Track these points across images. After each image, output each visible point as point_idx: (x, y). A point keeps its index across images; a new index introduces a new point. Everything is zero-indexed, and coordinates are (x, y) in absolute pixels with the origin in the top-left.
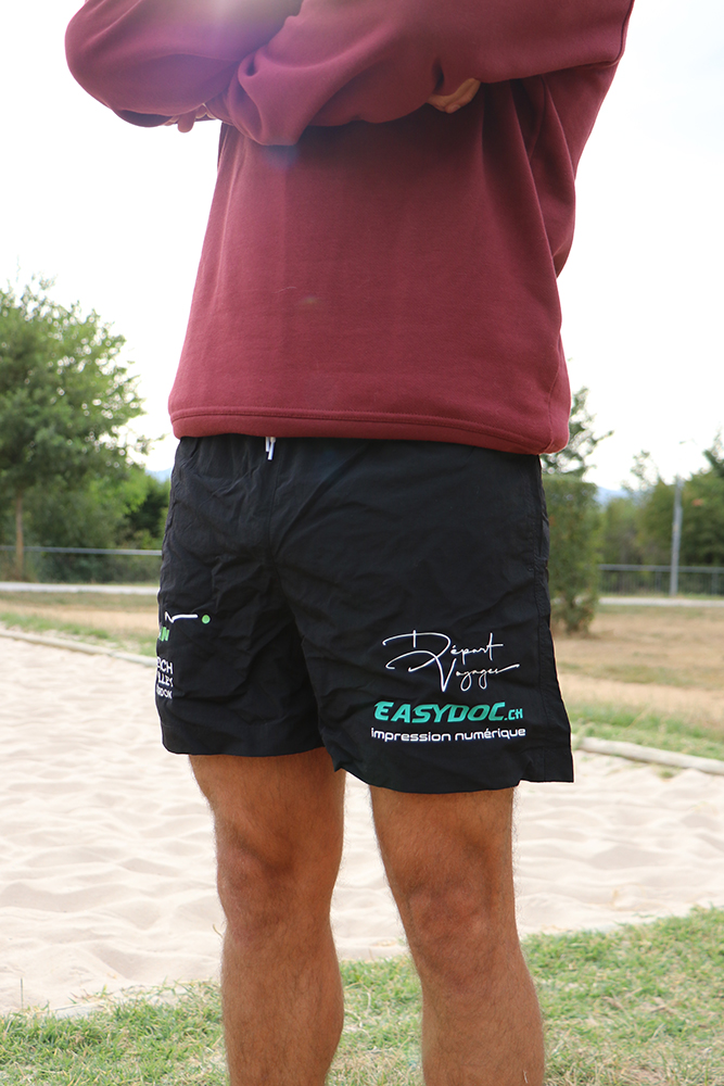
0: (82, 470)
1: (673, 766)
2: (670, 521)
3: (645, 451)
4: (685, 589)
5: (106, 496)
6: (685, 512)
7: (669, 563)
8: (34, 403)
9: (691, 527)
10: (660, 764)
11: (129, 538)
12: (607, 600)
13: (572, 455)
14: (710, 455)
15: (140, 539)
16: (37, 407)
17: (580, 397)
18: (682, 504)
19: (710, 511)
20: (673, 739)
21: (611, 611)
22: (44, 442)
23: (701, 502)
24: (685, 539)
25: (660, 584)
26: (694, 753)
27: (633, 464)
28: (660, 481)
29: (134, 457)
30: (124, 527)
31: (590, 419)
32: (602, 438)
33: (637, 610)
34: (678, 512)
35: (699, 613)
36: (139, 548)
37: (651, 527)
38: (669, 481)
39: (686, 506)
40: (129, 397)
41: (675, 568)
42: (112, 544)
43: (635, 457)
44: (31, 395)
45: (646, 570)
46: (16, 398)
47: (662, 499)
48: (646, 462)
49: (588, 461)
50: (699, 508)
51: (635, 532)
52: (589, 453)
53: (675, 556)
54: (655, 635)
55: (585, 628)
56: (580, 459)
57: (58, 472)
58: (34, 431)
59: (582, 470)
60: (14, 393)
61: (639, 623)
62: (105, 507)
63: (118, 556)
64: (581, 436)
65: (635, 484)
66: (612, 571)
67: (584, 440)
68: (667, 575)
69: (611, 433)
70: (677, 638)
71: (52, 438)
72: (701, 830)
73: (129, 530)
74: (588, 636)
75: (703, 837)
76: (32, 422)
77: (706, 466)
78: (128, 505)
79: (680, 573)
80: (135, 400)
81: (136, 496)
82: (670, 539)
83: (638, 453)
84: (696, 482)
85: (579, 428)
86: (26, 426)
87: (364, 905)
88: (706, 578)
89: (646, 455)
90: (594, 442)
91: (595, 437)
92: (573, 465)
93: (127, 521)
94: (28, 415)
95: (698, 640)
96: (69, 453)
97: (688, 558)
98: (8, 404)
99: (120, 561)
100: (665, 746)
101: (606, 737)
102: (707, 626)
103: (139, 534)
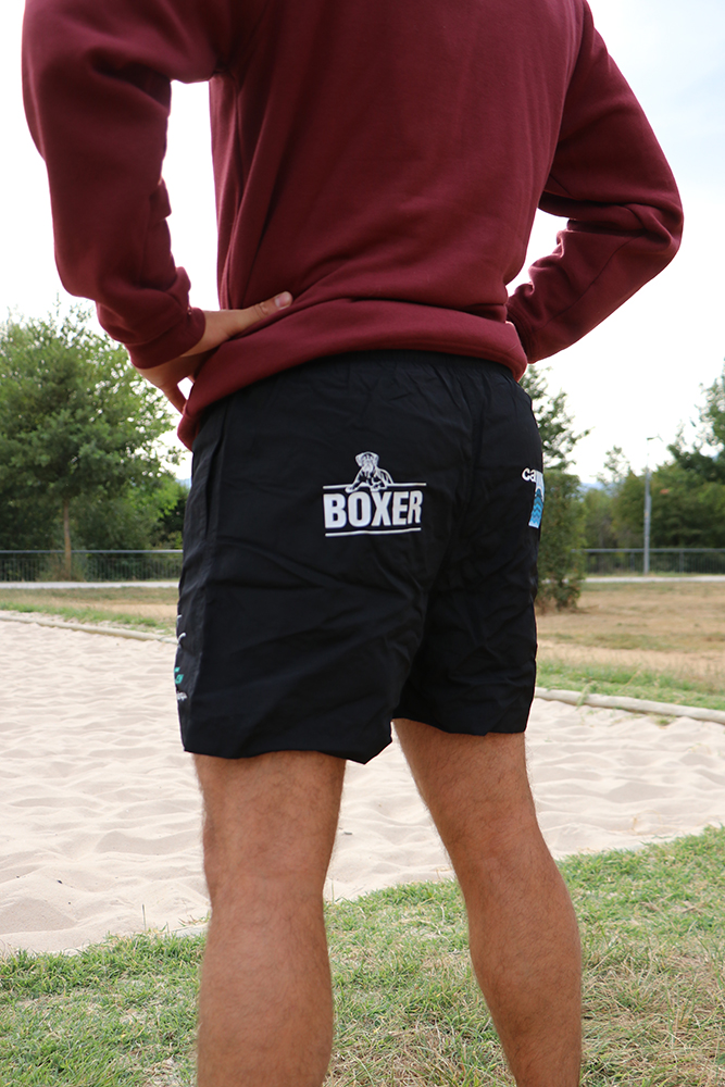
0: (121, 480)
1: (668, 715)
2: (642, 507)
3: (618, 447)
4: (656, 568)
5: (141, 502)
6: (654, 500)
7: (643, 547)
8: (77, 422)
9: (659, 513)
10: (657, 713)
11: (164, 539)
12: (591, 579)
13: (555, 453)
14: (674, 450)
15: (174, 539)
16: (79, 426)
17: (560, 401)
18: (651, 493)
19: (676, 498)
20: (666, 692)
21: (594, 589)
22: (86, 456)
23: (667, 491)
24: (654, 524)
25: (634, 564)
26: (685, 704)
27: (607, 459)
28: (631, 472)
29: (166, 466)
30: (159, 529)
31: (569, 421)
32: (580, 437)
33: (616, 587)
34: (648, 500)
35: (670, 588)
36: (173, 548)
37: (625, 515)
38: (638, 473)
39: (655, 494)
40: (159, 415)
41: (647, 550)
42: (149, 545)
43: (609, 453)
44: (73, 414)
45: (621, 552)
46: (60, 418)
47: (633, 489)
48: (618, 457)
49: (568, 457)
50: (665, 497)
51: (611, 520)
52: (570, 450)
53: (647, 539)
54: (634, 608)
55: (574, 602)
56: (562, 456)
57: (100, 483)
58: (77, 447)
59: (563, 465)
60: (59, 413)
61: (618, 599)
62: (141, 512)
63: (154, 554)
64: (562, 435)
65: (609, 476)
66: (592, 554)
67: (563, 440)
68: (640, 556)
69: (587, 433)
70: (652, 610)
71: (93, 452)
72: (699, 767)
73: (163, 533)
74: (576, 611)
75: (701, 772)
76: (75, 439)
77: (670, 459)
78: (162, 510)
79: (651, 554)
80: (164, 417)
81: (169, 502)
82: (642, 525)
83: (611, 449)
84: (661, 474)
85: (560, 429)
86: (70, 442)
87: (418, 839)
88: (673, 557)
89: (618, 451)
90: (573, 441)
91: (574, 436)
92: (556, 461)
93: (160, 524)
94: (71, 433)
95: (671, 611)
96: (109, 465)
97: (657, 541)
98: (53, 423)
99: (156, 559)
100: (660, 698)
101: (608, 693)
102: (678, 599)
103: (173, 535)
